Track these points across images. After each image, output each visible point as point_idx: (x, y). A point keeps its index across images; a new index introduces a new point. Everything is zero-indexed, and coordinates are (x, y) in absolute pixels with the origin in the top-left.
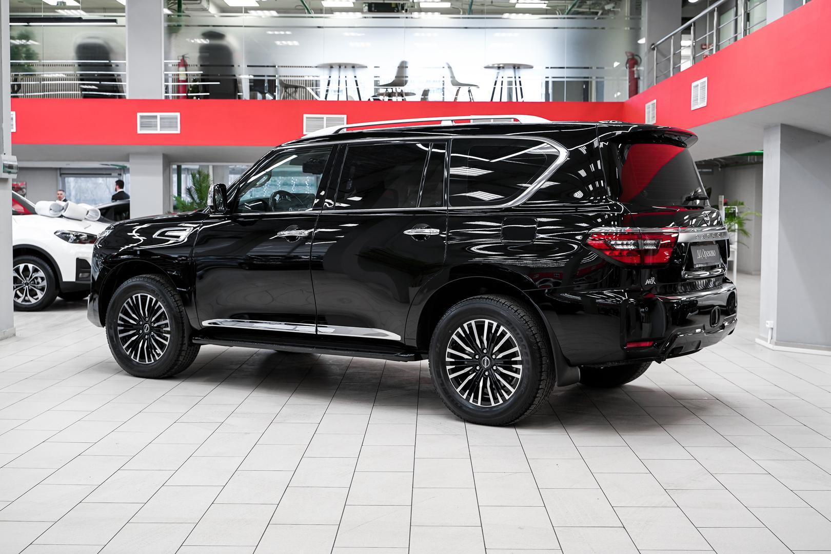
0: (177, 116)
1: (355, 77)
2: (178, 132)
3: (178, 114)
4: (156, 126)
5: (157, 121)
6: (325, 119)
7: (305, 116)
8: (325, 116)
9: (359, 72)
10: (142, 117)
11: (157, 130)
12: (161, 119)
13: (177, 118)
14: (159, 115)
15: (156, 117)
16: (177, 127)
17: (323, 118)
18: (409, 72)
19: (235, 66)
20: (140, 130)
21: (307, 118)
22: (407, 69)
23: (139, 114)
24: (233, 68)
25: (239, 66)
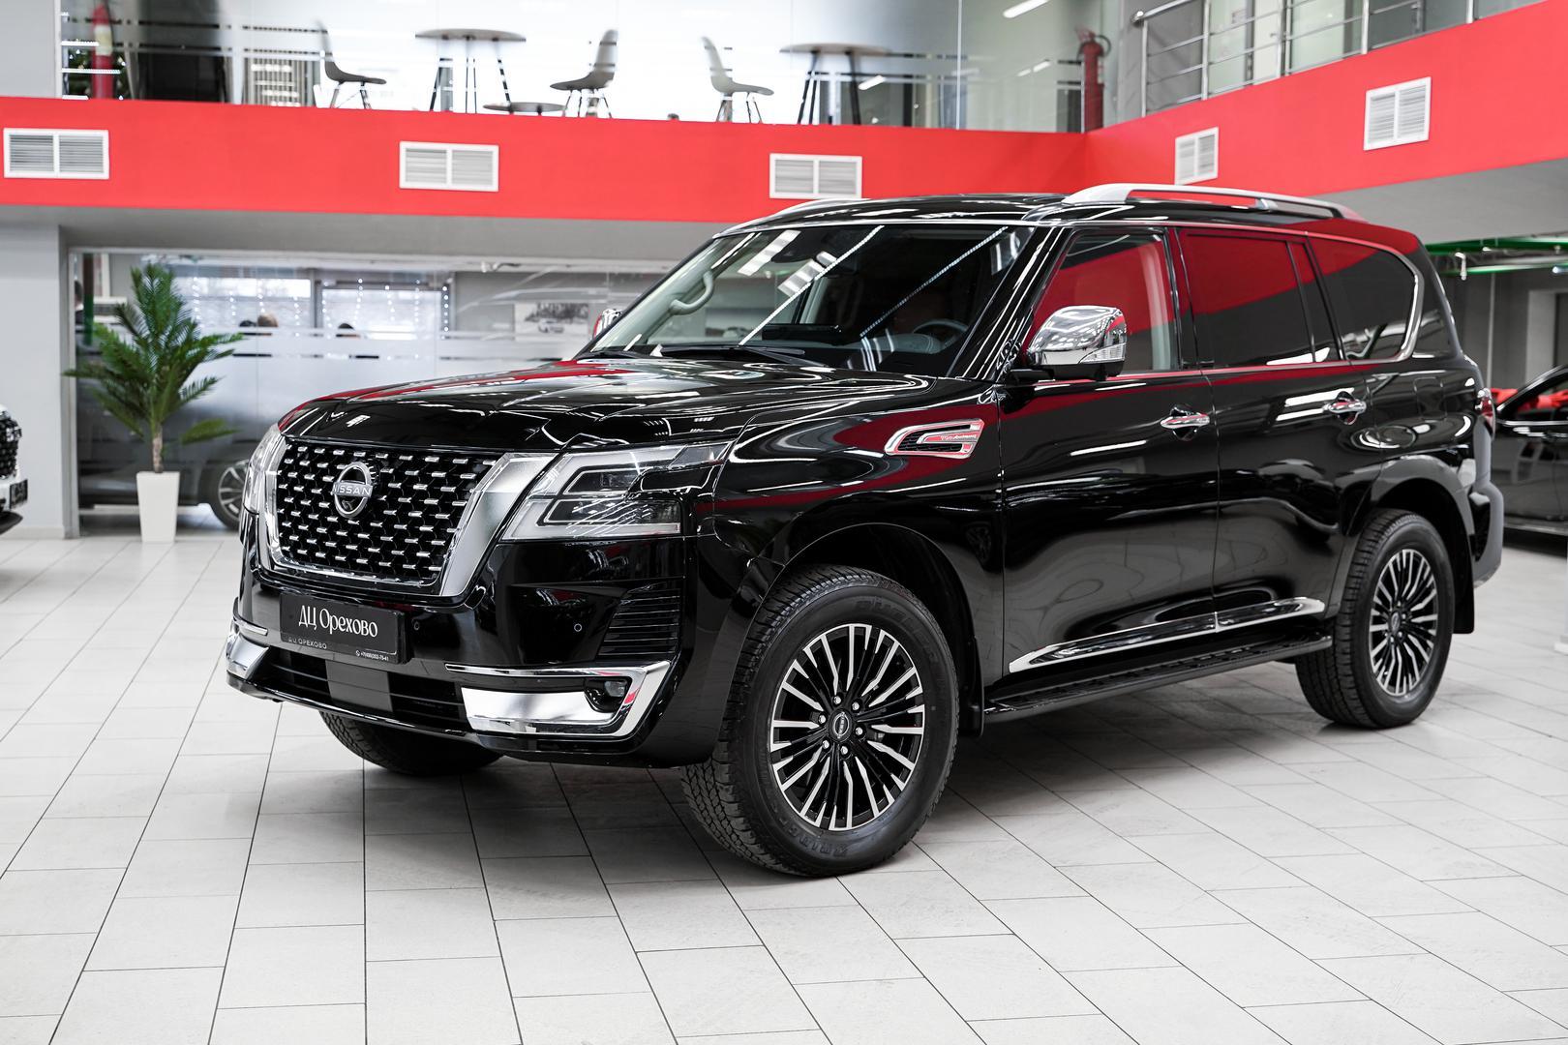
0: (102, 137)
1: (500, 61)
2: (105, 175)
3: (103, 135)
4: (51, 160)
5: (52, 151)
6: (449, 155)
7: (404, 146)
8: (449, 148)
9: (506, 49)
10: (14, 139)
11: (52, 169)
12: (62, 144)
13: (100, 144)
14: (57, 134)
15: (49, 139)
16: (100, 164)
17: (445, 152)
18: (620, 55)
19: (221, 26)
20: (12, 168)
21: (408, 150)
22: (614, 47)
23: (8, 132)
24: (216, 30)
25: (230, 27)
